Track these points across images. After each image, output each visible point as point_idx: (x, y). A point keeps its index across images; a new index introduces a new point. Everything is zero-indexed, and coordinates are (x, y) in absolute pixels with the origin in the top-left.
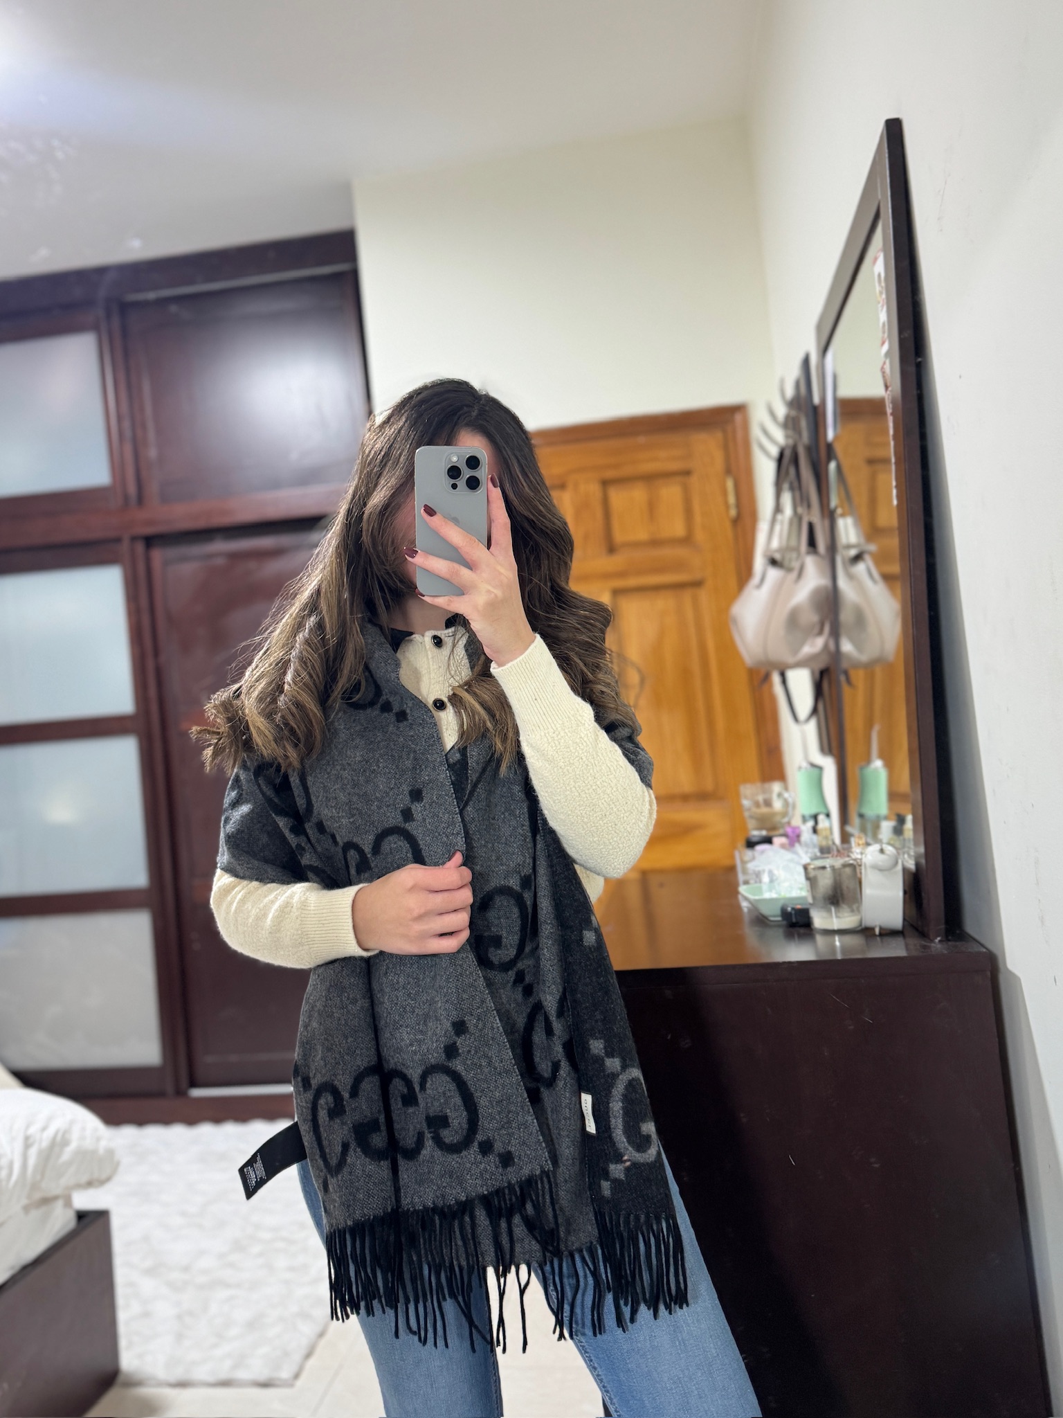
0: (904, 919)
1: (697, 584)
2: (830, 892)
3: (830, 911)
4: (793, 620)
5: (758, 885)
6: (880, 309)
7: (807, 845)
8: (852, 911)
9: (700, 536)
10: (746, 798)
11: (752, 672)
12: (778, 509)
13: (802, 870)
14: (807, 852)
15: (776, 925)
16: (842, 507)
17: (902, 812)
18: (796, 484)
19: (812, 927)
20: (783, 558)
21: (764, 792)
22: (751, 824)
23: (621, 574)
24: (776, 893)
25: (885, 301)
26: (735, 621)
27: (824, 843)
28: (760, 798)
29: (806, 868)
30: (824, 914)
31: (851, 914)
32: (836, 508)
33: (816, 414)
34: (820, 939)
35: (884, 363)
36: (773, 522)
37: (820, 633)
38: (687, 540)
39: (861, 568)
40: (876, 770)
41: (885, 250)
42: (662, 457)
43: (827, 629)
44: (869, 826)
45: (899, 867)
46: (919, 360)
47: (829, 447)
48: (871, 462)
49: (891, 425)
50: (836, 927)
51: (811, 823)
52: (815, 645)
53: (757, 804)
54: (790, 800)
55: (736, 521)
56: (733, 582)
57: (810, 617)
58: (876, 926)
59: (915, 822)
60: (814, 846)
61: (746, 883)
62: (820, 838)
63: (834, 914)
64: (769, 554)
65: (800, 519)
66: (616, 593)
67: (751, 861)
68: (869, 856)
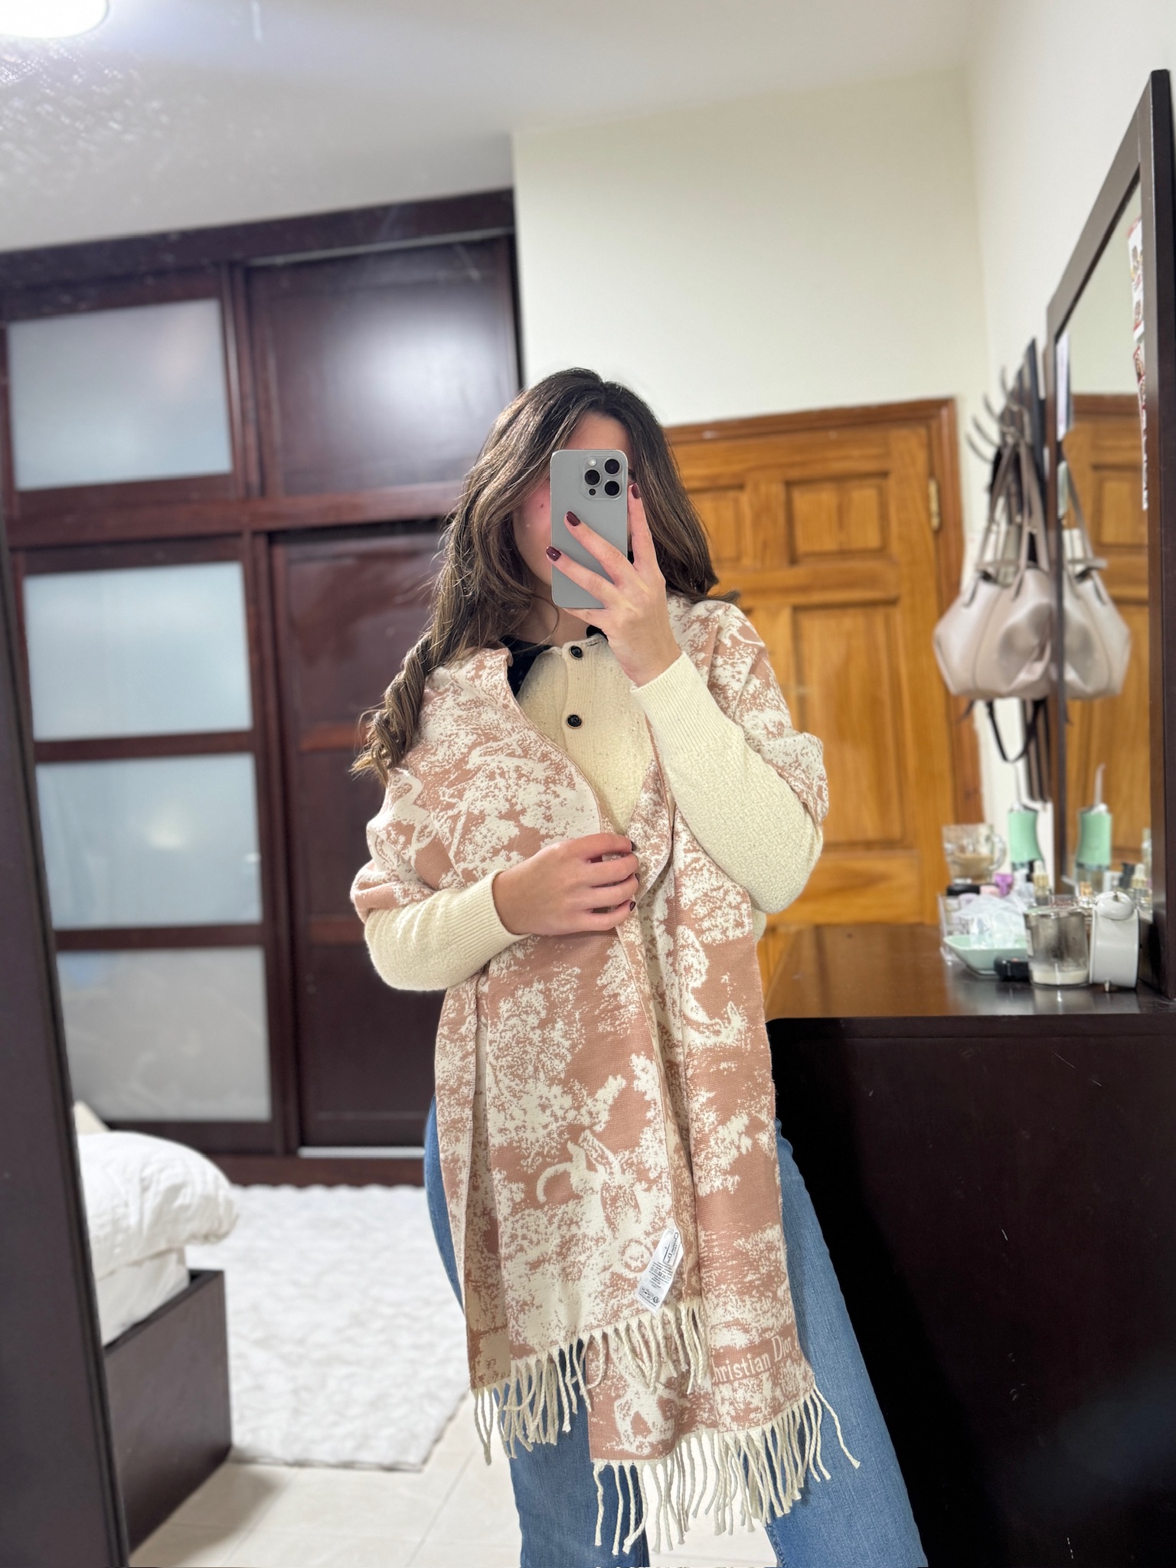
0: (1138, 978)
1: (892, 602)
2: (1053, 943)
3: (1052, 965)
4: (1008, 642)
5: (966, 936)
6: (1134, 287)
7: (1020, 894)
8: (1078, 965)
9: (896, 547)
10: (949, 841)
11: (953, 699)
12: (991, 519)
13: (1022, 921)
14: (1023, 901)
15: (988, 979)
16: (1069, 517)
17: (1129, 861)
18: (1013, 489)
19: (1031, 981)
21: (968, 836)
22: (954, 870)
23: (805, 589)
24: (988, 944)
25: (1141, 278)
26: (939, 645)
27: (1040, 893)
28: (964, 840)
29: (1026, 917)
30: (1045, 967)
31: (1074, 968)
32: (1063, 517)
33: (1044, 410)
34: (1040, 996)
35: (1139, 348)
36: (988, 531)
37: (1040, 657)
38: (881, 551)
39: (1087, 586)
40: (1099, 815)
41: (1144, 218)
42: (856, 456)
43: (1048, 653)
44: (1089, 876)
45: (1135, 918)
47: (1058, 446)
49: (1144, 419)
51: (1025, 871)
52: (1032, 673)
53: (962, 849)
54: (998, 846)
55: (938, 531)
56: (933, 601)
57: (1030, 640)
58: (1105, 982)
59: (1154, 872)
60: (1030, 896)
61: (950, 933)
62: (1036, 888)
63: (1057, 968)
64: (982, 567)
65: (1020, 527)
66: (797, 609)
67: (956, 910)
68: (1101, 905)
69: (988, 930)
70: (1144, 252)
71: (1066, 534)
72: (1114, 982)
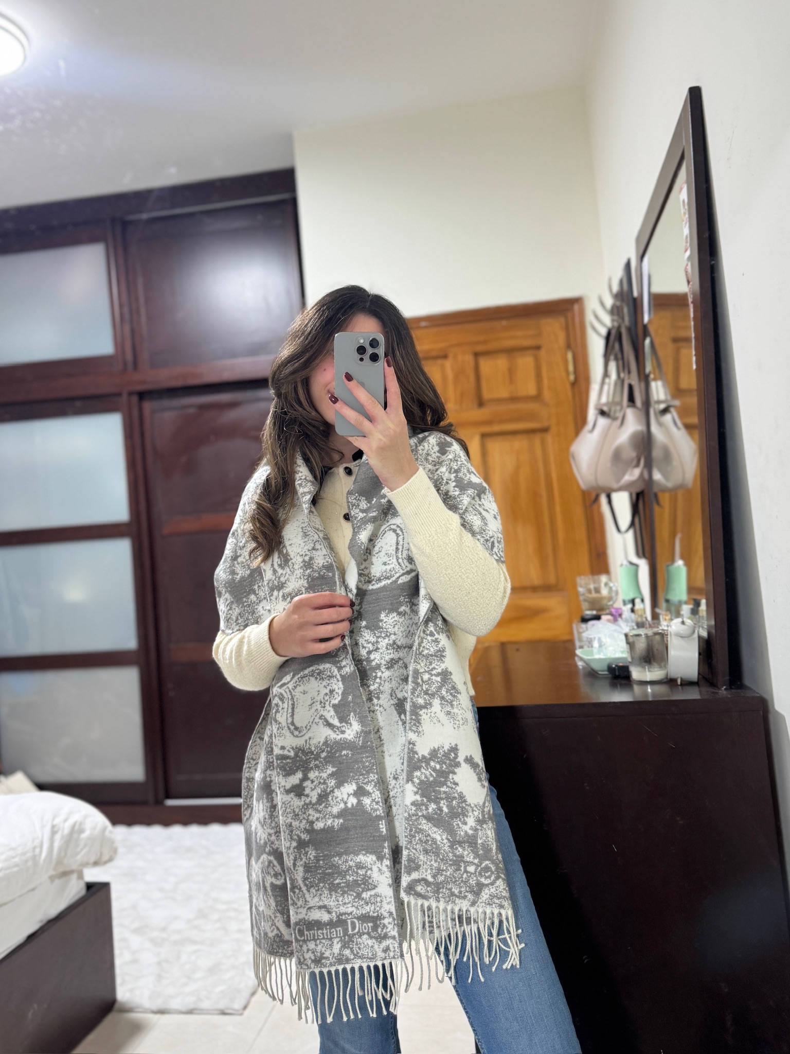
0: (699, 674)
1: (545, 430)
2: (644, 653)
3: (644, 667)
4: (617, 456)
5: (590, 649)
6: (684, 225)
7: (626, 621)
8: (661, 667)
9: (547, 395)
10: (581, 586)
11: (585, 494)
12: (606, 374)
13: (623, 638)
14: (627, 625)
15: (604, 677)
16: (654, 374)
17: (697, 597)
18: (619, 356)
19: (631, 679)
21: (594, 582)
22: (585, 605)
23: (488, 423)
24: (604, 655)
25: (688, 220)
26: (574, 458)
27: (639, 620)
28: (592, 586)
29: (626, 635)
30: (640, 669)
31: (658, 669)
32: (650, 373)
33: (636, 304)
34: (636, 688)
35: (687, 265)
36: (603, 383)
37: (637, 465)
38: (538, 397)
39: (668, 418)
40: (678, 567)
41: (688, 182)
42: (520, 335)
43: (642, 462)
44: (673, 608)
45: (696, 635)
46: (713, 262)
47: (645, 327)
48: (675, 340)
49: (692, 310)
50: (648, 680)
51: (630, 606)
52: (632, 475)
53: (589, 591)
54: (614, 589)
55: (574, 384)
56: (571, 428)
57: (631, 454)
58: (678, 678)
59: (708, 605)
60: (632, 621)
61: (581, 647)
62: (637, 616)
63: (647, 670)
64: (599, 407)
65: (623, 381)
66: (484, 436)
67: (584, 632)
68: (674, 627)
69: (604, 645)
70: (689, 203)
71: (653, 384)
72: (683, 677)
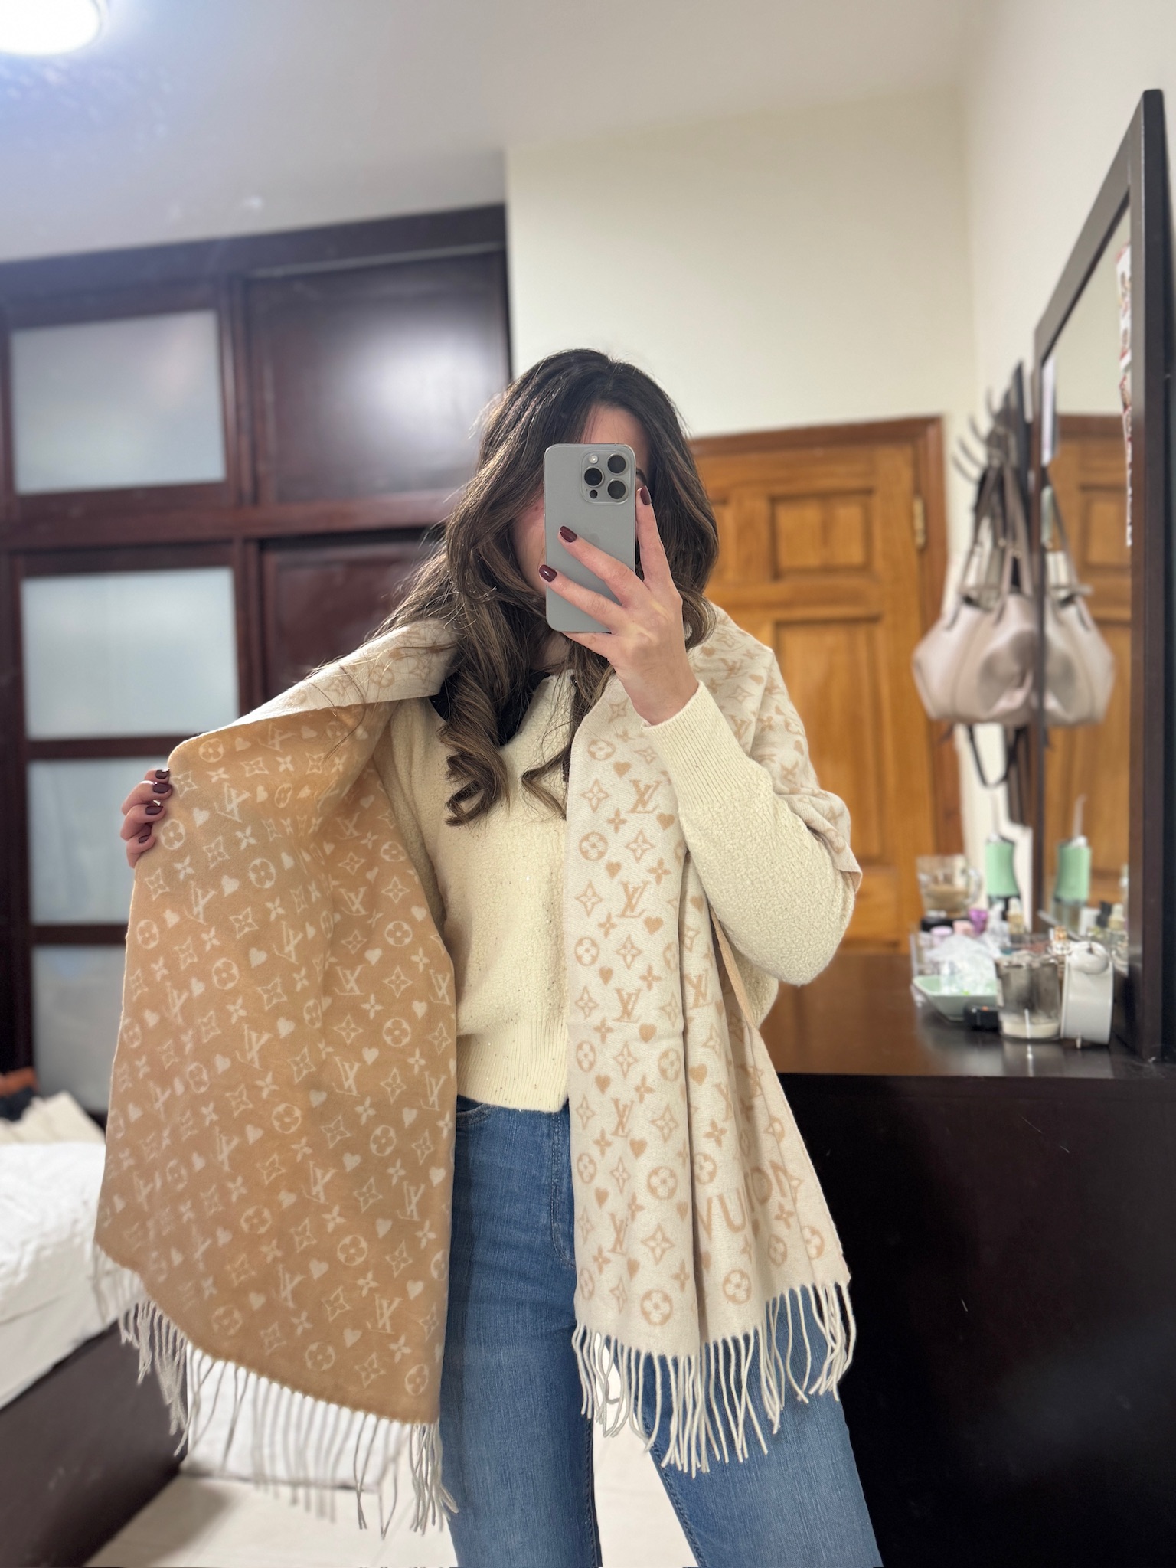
1: (873, 620)
4: (989, 669)
6: (1122, 313)
7: (993, 932)
9: (879, 564)
10: (924, 872)
11: (932, 724)
12: (976, 540)
15: (957, 1026)
16: (1054, 542)
17: (1107, 897)
18: (998, 510)
19: (1001, 1033)
20: (980, 596)
21: (943, 865)
22: (927, 902)
23: (788, 604)
24: (958, 990)
25: (1129, 304)
26: (919, 668)
28: (940, 873)
29: (996, 961)
32: (1047, 541)
33: (1029, 432)
34: (1009, 1048)
35: (1125, 378)
36: (971, 553)
37: (1021, 684)
38: (865, 569)
39: (1071, 612)
40: (1078, 849)
41: (1133, 244)
42: (840, 473)
43: (1029, 681)
44: (1067, 913)
45: (1110, 970)
47: (1043, 471)
49: (1129, 452)
51: (999, 907)
52: (1014, 700)
53: (935, 880)
54: (975, 878)
55: (923, 552)
56: (916, 623)
57: (1010, 667)
58: (1077, 1037)
59: (1126, 911)
60: (1004, 935)
61: (922, 973)
62: (1011, 926)
64: (963, 591)
65: (1003, 552)
66: (779, 625)
67: (925, 943)
68: (1075, 956)
69: (959, 972)
70: (1132, 278)
71: (1050, 559)
72: (1086, 1037)
